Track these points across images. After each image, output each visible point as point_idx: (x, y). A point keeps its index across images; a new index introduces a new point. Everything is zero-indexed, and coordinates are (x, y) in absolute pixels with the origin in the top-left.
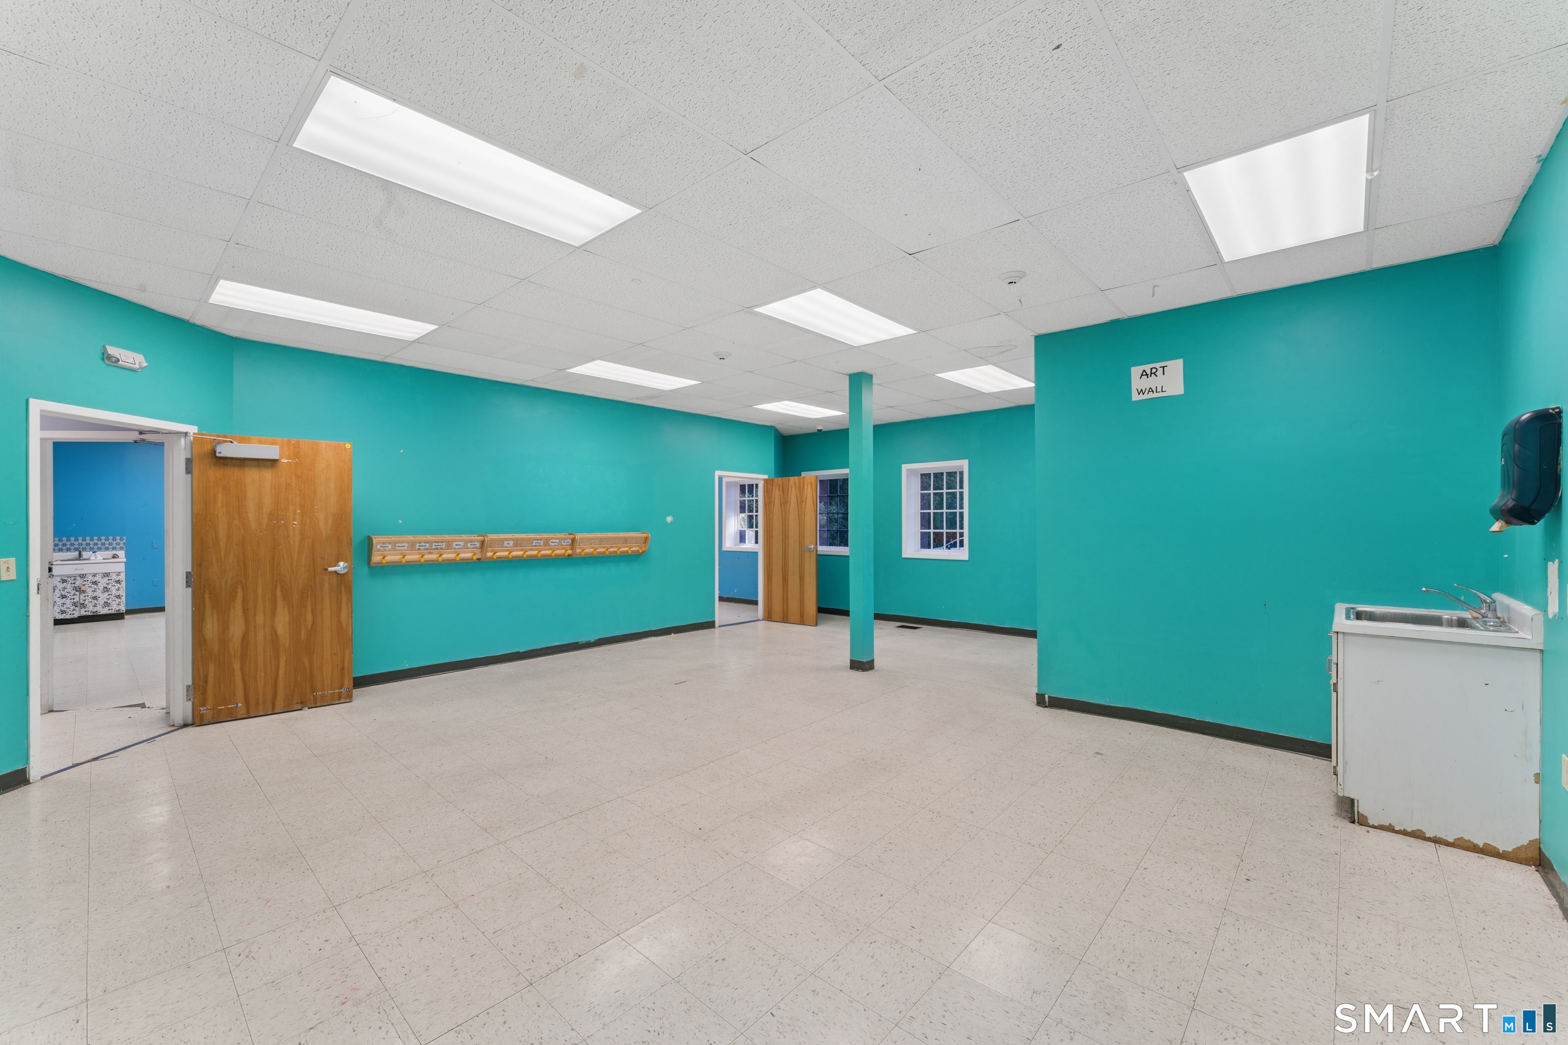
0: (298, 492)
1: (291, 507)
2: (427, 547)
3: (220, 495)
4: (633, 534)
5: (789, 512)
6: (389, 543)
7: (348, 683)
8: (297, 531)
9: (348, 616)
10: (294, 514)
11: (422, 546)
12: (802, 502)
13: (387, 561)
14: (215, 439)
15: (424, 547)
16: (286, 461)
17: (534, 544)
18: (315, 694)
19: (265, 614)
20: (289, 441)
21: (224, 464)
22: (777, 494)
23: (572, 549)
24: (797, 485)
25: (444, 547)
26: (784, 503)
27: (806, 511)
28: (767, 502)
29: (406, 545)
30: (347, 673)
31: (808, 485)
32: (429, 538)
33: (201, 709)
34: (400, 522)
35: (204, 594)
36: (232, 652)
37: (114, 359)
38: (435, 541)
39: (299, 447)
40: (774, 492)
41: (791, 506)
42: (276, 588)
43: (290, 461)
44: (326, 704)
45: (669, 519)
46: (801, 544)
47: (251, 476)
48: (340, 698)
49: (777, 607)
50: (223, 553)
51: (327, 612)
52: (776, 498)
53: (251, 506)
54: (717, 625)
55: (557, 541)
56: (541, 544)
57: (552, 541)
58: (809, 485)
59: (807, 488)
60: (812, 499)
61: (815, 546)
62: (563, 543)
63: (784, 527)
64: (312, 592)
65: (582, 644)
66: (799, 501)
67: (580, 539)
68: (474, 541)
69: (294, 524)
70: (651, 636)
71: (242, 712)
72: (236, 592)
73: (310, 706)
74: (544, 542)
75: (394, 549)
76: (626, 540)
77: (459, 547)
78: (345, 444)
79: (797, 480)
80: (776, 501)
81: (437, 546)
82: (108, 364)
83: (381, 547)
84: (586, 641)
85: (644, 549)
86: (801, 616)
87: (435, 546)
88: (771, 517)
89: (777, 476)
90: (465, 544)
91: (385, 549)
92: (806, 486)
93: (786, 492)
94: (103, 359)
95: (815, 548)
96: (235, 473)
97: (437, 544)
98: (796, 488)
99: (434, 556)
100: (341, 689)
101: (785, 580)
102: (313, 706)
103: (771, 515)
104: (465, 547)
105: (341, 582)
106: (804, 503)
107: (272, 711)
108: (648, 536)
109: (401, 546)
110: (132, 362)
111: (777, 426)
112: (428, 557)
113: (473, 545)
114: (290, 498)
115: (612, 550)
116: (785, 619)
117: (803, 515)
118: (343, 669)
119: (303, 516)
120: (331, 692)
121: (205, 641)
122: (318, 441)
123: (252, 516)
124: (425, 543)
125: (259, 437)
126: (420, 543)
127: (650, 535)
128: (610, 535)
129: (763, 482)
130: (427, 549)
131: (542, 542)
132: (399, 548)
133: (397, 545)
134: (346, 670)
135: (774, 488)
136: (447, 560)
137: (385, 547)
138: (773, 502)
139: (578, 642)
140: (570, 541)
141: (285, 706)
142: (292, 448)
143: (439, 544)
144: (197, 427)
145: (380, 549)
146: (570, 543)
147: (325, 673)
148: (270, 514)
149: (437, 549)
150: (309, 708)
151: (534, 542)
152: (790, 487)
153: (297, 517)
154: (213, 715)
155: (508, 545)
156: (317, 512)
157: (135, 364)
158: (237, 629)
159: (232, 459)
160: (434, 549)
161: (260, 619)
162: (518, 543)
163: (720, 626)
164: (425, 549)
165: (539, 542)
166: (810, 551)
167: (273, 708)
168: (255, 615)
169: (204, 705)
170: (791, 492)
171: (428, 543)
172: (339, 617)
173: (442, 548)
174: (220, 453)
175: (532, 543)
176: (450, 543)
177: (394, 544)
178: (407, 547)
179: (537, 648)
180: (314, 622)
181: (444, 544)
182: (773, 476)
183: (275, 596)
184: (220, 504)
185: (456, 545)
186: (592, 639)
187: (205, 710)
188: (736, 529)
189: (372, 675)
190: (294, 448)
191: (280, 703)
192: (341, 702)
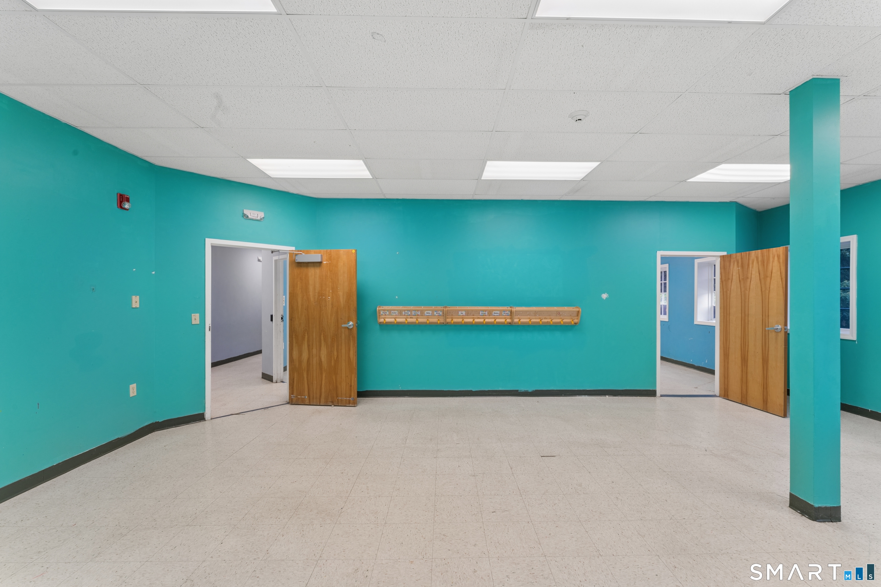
0: (330, 280)
1: (327, 289)
2: (409, 314)
3: (299, 283)
4: (566, 308)
5: (750, 289)
6: (387, 311)
7: (354, 394)
8: (330, 303)
9: (353, 354)
10: (329, 293)
11: (406, 313)
12: (766, 277)
13: (386, 322)
14: (293, 253)
15: (407, 314)
16: (325, 262)
17: (481, 314)
18: (338, 398)
19: (316, 349)
20: (327, 251)
21: (300, 266)
22: (735, 270)
23: (511, 318)
24: (760, 259)
25: (419, 314)
26: (744, 279)
27: (772, 287)
28: (723, 279)
29: (397, 312)
30: (353, 389)
31: (774, 258)
32: (412, 308)
33: (292, 396)
34: (397, 297)
35: (293, 335)
36: (303, 368)
37: (246, 216)
38: (414, 310)
39: (331, 254)
40: (732, 268)
41: (752, 282)
42: (321, 334)
43: (327, 262)
44: (343, 405)
45: (604, 296)
46: (765, 323)
47: (312, 272)
48: (349, 403)
49: (735, 387)
50: (300, 314)
51: (343, 351)
52: (734, 274)
53: (311, 288)
54: (658, 394)
55: (499, 312)
56: (486, 314)
57: (494, 312)
58: (776, 258)
59: (773, 261)
60: (779, 273)
61: (783, 326)
62: (503, 314)
63: (743, 305)
64: (337, 338)
65: (521, 392)
66: (762, 276)
67: (515, 311)
68: (438, 311)
69: (329, 298)
70: (585, 394)
71: (307, 402)
72: (305, 336)
73: (335, 405)
74: (488, 313)
75: (390, 314)
76: (558, 313)
77: (429, 314)
78: (352, 250)
79: (760, 255)
80: (734, 277)
81: (415, 313)
82: (245, 219)
83: (383, 313)
84: (524, 390)
85: (576, 321)
86: (764, 401)
87: (414, 313)
88: (729, 295)
89: (737, 251)
90: (432, 312)
91: (386, 314)
92: (771, 259)
93: (746, 267)
94: (243, 217)
95: (783, 329)
96: (304, 270)
97: (415, 312)
98: (758, 262)
99: (414, 320)
100: (350, 398)
101: (744, 360)
102: (337, 405)
103: (729, 292)
104: (433, 315)
105: (350, 334)
106: (768, 279)
107: (320, 404)
108: (579, 310)
109: (394, 313)
110: (256, 216)
111: (740, 201)
112: (409, 320)
113: (438, 313)
114: (327, 284)
115: (546, 320)
116: (744, 401)
117: (768, 291)
118: (351, 386)
119: (333, 294)
120: (345, 399)
121: (293, 360)
122: (339, 250)
123: (311, 294)
124: (408, 311)
125: (314, 250)
126: (405, 311)
127: (580, 310)
128: (545, 308)
129: (720, 259)
130: (409, 315)
131: (487, 312)
132: (393, 314)
133: (392, 312)
134: (352, 387)
135: (732, 264)
136: (424, 323)
137: (385, 313)
138: (731, 278)
139: (518, 390)
140: (509, 313)
141: (325, 402)
142: (328, 255)
143: (417, 312)
144: (294, 247)
145: (382, 314)
146: (509, 314)
147: (342, 387)
148: (319, 293)
149: (415, 315)
150: (335, 406)
151: (481, 312)
152: (751, 262)
153: (330, 294)
154: (296, 400)
155: (462, 314)
156: (339, 292)
157: (258, 217)
158: (305, 355)
159: (303, 263)
160: (414, 315)
161: (314, 351)
162: (468, 313)
163: (662, 396)
164: (408, 315)
165: (484, 312)
166: (776, 331)
167: (320, 402)
168: (312, 349)
169: (293, 395)
170: (752, 267)
171: (409, 311)
172: (349, 354)
173: (418, 315)
174: (297, 260)
175: (479, 313)
176: (423, 311)
177: (390, 311)
178: (398, 313)
179: (485, 390)
180: (337, 356)
181: (419, 312)
182: (733, 252)
183: (321, 339)
184: (299, 288)
185: (427, 313)
186: (530, 389)
187: (293, 396)
188: (710, 305)
189: (381, 391)
190: (329, 254)
191: (323, 400)
192: (350, 406)
